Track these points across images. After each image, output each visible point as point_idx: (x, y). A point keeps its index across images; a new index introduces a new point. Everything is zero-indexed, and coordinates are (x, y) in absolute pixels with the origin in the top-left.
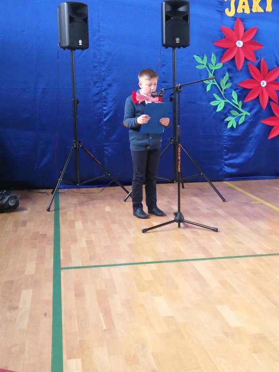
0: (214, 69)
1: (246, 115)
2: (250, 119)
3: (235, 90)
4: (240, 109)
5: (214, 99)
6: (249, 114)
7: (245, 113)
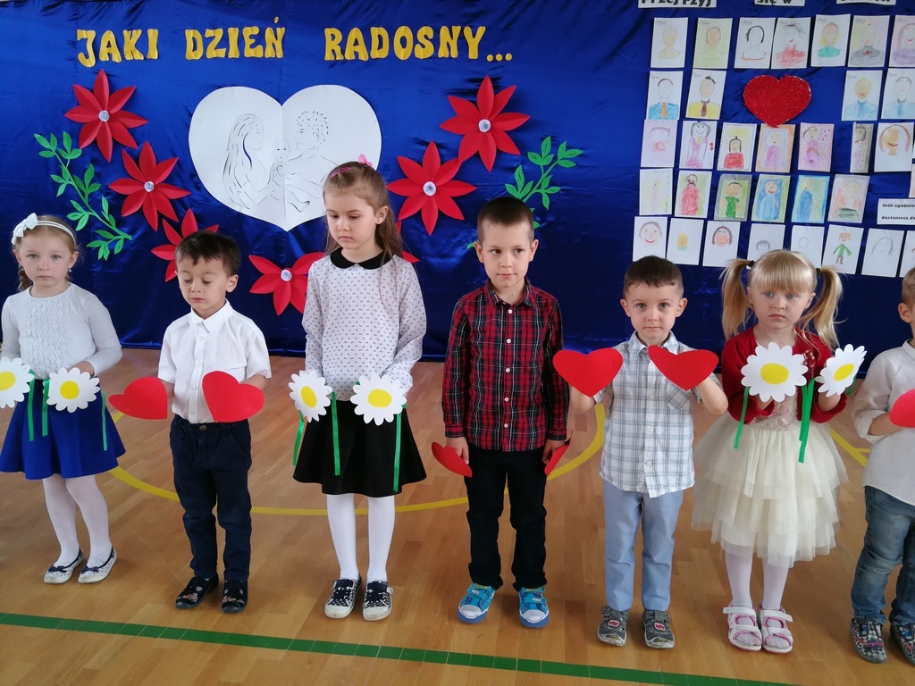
0: (69, 157)
1: (126, 240)
2: (132, 245)
3: (105, 196)
4: (114, 229)
5: (74, 210)
6: (130, 237)
7: (123, 235)
